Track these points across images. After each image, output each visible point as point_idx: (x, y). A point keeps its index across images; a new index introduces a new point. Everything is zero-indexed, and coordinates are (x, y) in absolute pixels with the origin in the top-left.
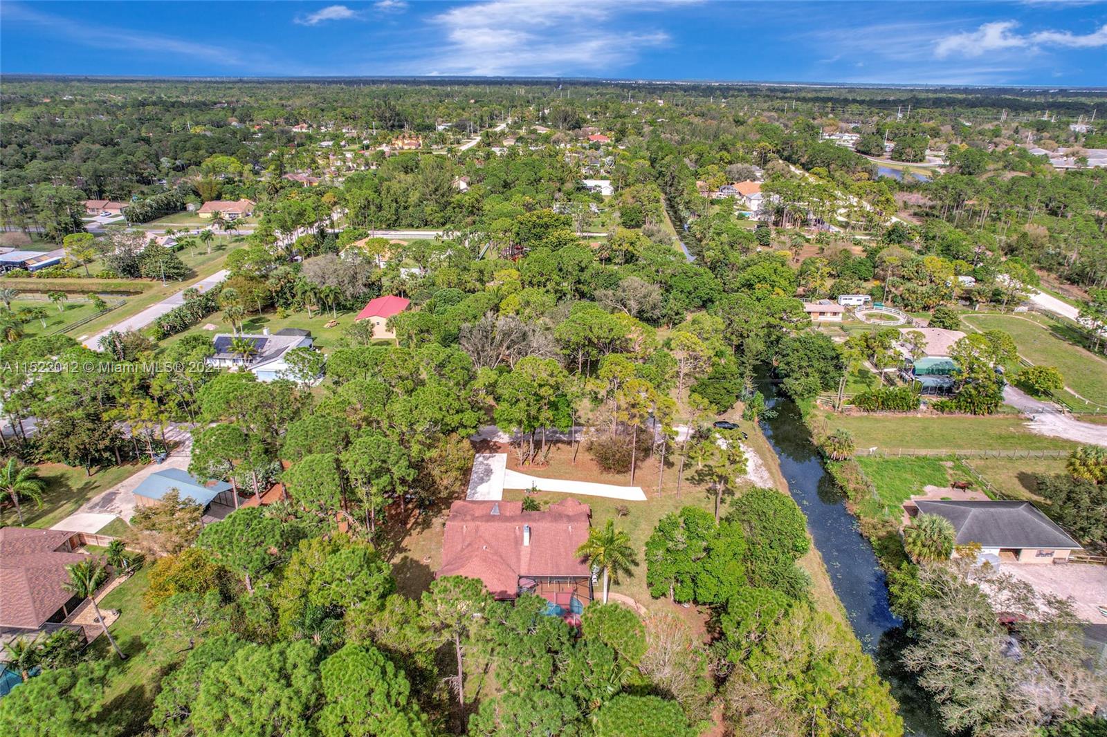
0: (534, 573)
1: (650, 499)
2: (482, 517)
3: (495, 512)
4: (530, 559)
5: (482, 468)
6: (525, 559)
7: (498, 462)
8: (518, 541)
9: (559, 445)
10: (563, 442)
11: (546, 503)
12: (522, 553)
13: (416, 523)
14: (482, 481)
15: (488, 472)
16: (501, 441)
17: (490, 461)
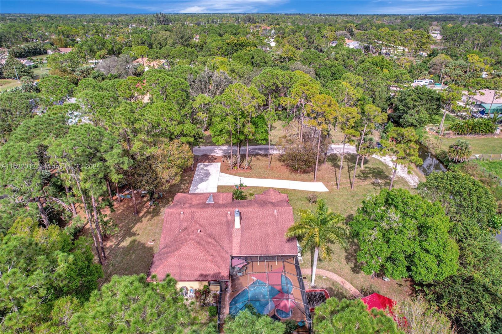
0: (245, 253)
1: (331, 191)
2: (199, 204)
3: (211, 201)
4: (241, 241)
5: (202, 172)
6: (236, 240)
7: (214, 168)
8: (230, 225)
9: (258, 157)
10: (261, 155)
11: (251, 195)
12: (234, 235)
13: (147, 212)
14: (202, 180)
15: (207, 175)
16: (217, 155)
17: (208, 168)
